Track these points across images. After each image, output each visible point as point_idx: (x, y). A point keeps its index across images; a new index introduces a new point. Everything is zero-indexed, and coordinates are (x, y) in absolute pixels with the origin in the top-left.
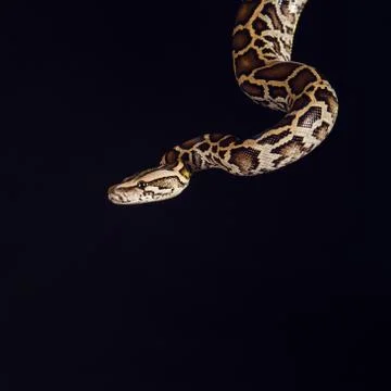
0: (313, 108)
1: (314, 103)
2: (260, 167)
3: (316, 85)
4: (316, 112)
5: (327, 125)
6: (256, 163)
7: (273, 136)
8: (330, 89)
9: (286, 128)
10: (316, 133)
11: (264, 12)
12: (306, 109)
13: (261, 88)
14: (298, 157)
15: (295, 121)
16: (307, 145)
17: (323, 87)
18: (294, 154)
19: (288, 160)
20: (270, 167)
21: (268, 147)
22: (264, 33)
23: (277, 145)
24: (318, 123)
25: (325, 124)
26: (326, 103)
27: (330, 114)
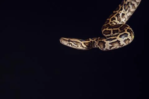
0: (125, 34)
1: (126, 32)
2: (105, 48)
3: (128, 28)
4: (126, 35)
5: (129, 40)
6: (104, 46)
7: (111, 39)
8: (132, 30)
9: (115, 37)
10: (125, 41)
11: (116, 16)
12: (123, 33)
13: (110, 31)
14: (118, 47)
15: (119, 36)
16: (121, 44)
17: (130, 29)
18: (116, 46)
19: (115, 47)
20: (108, 48)
21: (109, 42)
22: (114, 21)
23: (111, 42)
24: (126, 38)
25: (128, 39)
26: (130, 33)
27: (131, 37)
